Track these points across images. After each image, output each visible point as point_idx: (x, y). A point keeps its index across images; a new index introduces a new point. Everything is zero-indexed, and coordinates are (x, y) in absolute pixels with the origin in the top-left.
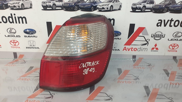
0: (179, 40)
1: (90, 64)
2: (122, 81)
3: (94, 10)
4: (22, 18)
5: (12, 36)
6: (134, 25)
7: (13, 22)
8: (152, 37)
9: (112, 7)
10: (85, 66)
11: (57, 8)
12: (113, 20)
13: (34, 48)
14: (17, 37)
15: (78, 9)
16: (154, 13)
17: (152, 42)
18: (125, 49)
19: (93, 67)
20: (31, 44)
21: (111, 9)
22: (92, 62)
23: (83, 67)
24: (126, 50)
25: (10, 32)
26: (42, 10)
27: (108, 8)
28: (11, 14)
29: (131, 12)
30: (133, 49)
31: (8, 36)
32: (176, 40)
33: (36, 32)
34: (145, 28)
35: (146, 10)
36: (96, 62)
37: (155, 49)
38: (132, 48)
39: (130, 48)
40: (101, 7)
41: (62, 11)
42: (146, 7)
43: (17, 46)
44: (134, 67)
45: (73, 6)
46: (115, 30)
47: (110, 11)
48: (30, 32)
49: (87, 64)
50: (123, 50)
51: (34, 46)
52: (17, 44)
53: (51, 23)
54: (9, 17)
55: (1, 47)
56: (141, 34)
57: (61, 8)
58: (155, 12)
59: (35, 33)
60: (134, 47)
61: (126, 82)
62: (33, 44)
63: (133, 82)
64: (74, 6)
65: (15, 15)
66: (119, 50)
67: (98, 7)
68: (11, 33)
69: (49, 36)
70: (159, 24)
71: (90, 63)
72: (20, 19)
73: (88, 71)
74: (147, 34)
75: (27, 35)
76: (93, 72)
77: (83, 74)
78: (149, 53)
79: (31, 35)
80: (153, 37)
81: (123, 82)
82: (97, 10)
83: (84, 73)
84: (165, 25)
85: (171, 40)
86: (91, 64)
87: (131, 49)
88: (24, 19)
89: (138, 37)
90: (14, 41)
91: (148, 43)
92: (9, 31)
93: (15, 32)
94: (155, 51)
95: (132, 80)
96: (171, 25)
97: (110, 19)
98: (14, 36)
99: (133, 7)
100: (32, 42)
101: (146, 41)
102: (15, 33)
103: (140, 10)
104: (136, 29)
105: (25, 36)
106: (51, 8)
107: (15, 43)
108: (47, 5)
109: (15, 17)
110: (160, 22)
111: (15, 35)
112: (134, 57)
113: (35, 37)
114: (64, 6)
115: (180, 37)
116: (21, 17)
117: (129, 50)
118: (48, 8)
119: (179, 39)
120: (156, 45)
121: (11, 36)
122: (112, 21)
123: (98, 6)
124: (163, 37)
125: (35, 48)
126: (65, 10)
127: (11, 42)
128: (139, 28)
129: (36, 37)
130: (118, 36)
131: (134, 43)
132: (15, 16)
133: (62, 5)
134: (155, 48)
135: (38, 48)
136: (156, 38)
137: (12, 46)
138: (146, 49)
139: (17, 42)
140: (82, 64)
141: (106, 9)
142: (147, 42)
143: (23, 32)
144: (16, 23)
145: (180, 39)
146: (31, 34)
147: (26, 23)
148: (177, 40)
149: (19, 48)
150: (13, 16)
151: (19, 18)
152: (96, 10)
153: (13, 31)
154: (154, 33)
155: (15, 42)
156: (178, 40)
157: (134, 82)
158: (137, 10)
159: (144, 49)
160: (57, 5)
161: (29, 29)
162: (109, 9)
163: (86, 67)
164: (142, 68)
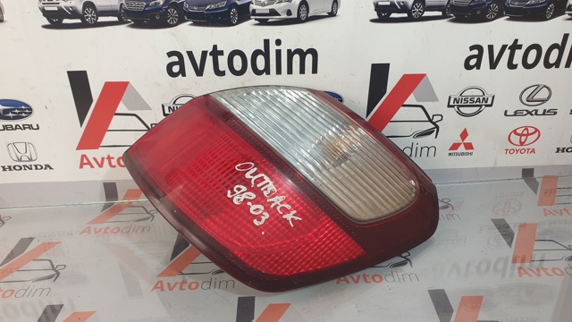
0: (540, 112)
6: (387, 66)
8: (449, 106)
9: (304, 8)
11: (101, 19)
12: (313, 52)
13: (34, 167)
15: (181, 21)
16: (453, 21)
17: (452, 124)
21: (303, 15)
26: (45, 27)
27: (289, 13)
29: (373, 21)
32: (532, 115)
33: (31, 109)
34: (425, 75)
35: (427, 14)
37: (462, 149)
40: (266, 9)
45: (161, 9)
47: (298, 21)
51: (31, 160)
56: (411, 100)
57: (116, 19)
58: (459, 19)
59: (30, 113)
62: (28, 154)
64: (166, 9)
67: (254, 10)
69: (81, 124)
70: (473, 62)
74: (434, 98)
79: (14, 123)
80: (453, 106)
82: (253, 21)
84: (493, 65)
85: (516, 114)
89: (402, 108)
91: (437, 127)
94: (463, 154)
96: (514, 63)
99: (380, 3)
100: (21, 148)
101: (430, 121)
103: (406, 15)
104: (393, 81)
106: (79, 21)
108: (60, 10)
110: (476, 52)
113: (30, 127)
114: (125, 10)
115: (543, 101)
118: (66, 21)
119: (541, 109)
120: (464, 135)
123: (253, 7)
124: (486, 106)
125: (36, 166)
126: (132, 26)
129: (35, 127)
133: (118, 8)
134: (464, 144)
135: (47, 166)
136: (464, 110)
138: (432, 150)
141: (284, 16)
142: (434, 123)
145: (545, 111)
146: (14, 118)
148: (533, 113)
154: (455, 93)
156: (536, 114)
158: (394, 15)
159: (425, 150)
160: (99, 9)
162: (294, 15)
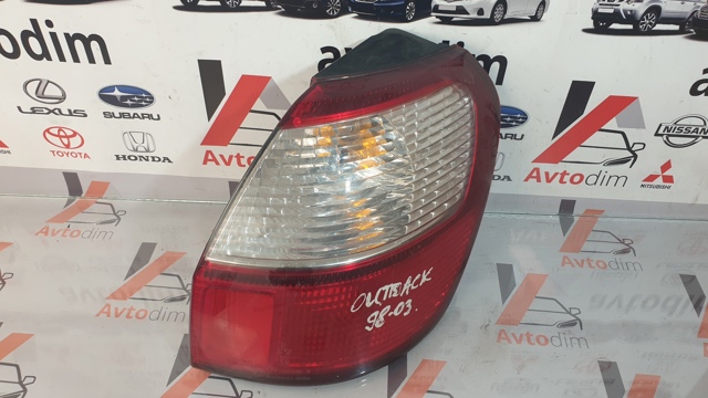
1: (396, 291)
2: (514, 335)
3: (415, 19)
4: (86, 41)
5: (50, 111)
7: (46, 55)
10: (376, 300)
14: (71, 114)
18: (535, 174)
19: (404, 298)
20: (135, 145)
22: (404, 282)
23: (369, 304)
24: (539, 181)
25: (40, 95)
28: (34, 22)
30: (567, 178)
31: (34, 111)
36: (417, 278)
38: (564, 173)
39: (556, 174)
41: (270, 15)
42: (663, 14)
43: (76, 151)
44: (564, 257)
46: (503, 102)
48: (127, 99)
49: (383, 292)
50: (526, 180)
52: (75, 142)
53: (217, 64)
54: (25, 35)
55: (9, 152)
60: (572, 169)
61: (529, 340)
63: (556, 341)
65: (49, 24)
66: (509, 179)
68: (45, 99)
71: (394, 286)
72: (79, 44)
73: (386, 317)
75: (117, 110)
76: (405, 314)
77: (367, 328)
78: (634, 192)
81: (518, 336)
83: (370, 325)
86: (398, 289)
87: (559, 176)
88: (94, 45)
90: (60, 129)
92: (32, 88)
93: (60, 94)
95: (555, 331)
97: (484, 58)
98: (59, 110)
102: (62, 99)
105: (108, 115)
107: (68, 137)
109: (54, 36)
111: (64, 107)
112: (567, 206)
116: (78, 36)
117: (549, 181)
121: (46, 111)
122: (496, 66)
127: (47, 134)
128: (610, 97)
130: (512, 126)
131: (578, 154)
132: (52, 30)
137: (57, 149)
139: (75, 134)
140: (363, 297)
143: (97, 98)
144: (62, 59)
147: (107, 61)
149: (86, 156)
150: (45, 31)
151: (70, 39)
152: (429, 15)
153: (51, 91)
155: (65, 136)
157: (562, 336)
161: (122, 88)
163: (377, 302)
164: (597, 263)
